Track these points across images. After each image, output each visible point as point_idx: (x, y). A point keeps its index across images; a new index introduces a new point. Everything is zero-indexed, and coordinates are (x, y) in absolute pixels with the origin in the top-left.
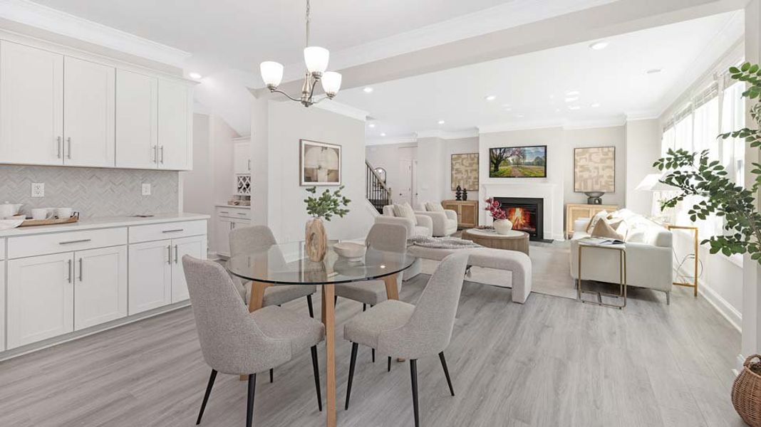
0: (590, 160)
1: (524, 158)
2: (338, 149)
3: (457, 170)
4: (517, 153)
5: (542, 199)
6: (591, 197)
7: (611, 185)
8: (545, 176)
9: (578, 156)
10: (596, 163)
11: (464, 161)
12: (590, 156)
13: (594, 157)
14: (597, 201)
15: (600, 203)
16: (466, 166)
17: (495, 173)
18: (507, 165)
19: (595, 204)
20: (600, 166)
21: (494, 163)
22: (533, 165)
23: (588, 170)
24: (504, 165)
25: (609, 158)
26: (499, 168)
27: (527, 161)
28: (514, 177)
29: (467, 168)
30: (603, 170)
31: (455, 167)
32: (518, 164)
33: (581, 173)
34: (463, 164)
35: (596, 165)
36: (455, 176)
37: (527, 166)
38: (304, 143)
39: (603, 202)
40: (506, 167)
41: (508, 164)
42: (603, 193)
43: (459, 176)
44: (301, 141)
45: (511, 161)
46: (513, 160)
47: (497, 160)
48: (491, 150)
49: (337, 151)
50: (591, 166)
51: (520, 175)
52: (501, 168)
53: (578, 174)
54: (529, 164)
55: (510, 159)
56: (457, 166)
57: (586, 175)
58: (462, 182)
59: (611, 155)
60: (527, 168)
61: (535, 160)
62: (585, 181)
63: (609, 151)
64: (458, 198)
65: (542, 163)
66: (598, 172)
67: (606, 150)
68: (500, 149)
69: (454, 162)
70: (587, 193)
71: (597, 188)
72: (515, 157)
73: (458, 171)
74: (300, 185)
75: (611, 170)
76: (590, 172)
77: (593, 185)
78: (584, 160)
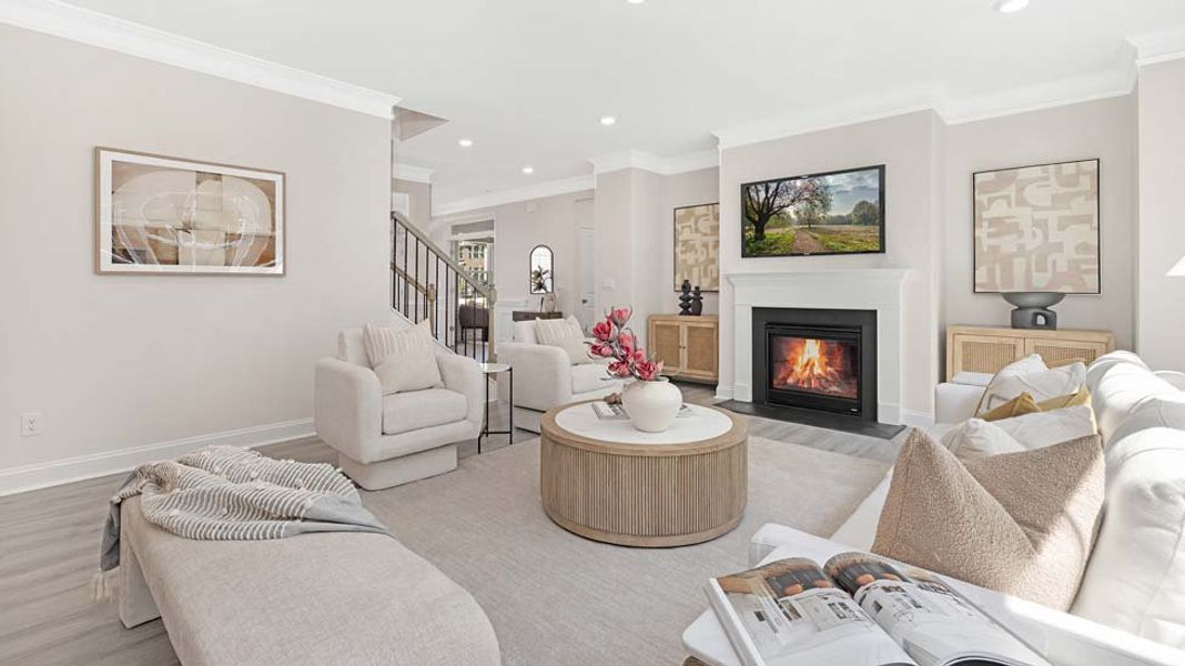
0: (1021, 202)
1: (826, 205)
2: (272, 184)
3: (685, 242)
4: (806, 195)
5: (875, 312)
6: (1020, 308)
7: (1087, 272)
8: (882, 250)
9: (984, 192)
10: (1035, 208)
11: (700, 221)
12: (1020, 190)
13: (1031, 193)
14: (1041, 320)
15: (1050, 324)
16: (705, 235)
17: (755, 245)
18: (784, 226)
19: (1035, 325)
20: (1052, 217)
21: (754, 221)
22: (850, 223)
23: (1015, 229)
24: (777, 226)
25: (1079, 194)
26: (766, 232)
27: (833, 213)
28: (802, 255)
29: (705, 239)
30: (1061, 228)
31: (681, 238)
32: (809, 221)
33: (993, 242)
34: (697, 230)
35: (1039, 215)
36: (680, 257)
37: (835, 228)
38: (106, 159)
39: (1059, 323)
40: (780, 230)
41: (786, 222)
42: (1059, 297)
43: (690, 258)
44: (97, 151)
45: (793, 216)
46: (797, 213)
47: (760, 213)
48: (746, 188)
49: (268, 189)
50: (1023, 216)
51: (817, 247)
52: (771, 232)
53: (985, 243)
54: (841, 220)
55: (791, 210)
56: (685, 235)
57: (1008, 244)
58: (695, 271)
59: (1087, 183)
60: (831, 232)
61: (855, 210)
62: (1007, 264)
63: (1079, 172)
64: (685, 312)
65: (874, 216)
66: (1046, 236)
67: (1070, 169)
68: (766, 184)
69: (678, 227)
70: (1009, 297)
71: (1041, 282)
72: (802, 206)
73: (687, 245)
74: (97, 271)
75: (1086, 227)
76: (1021, 234)
77: (1028, 271)
78: (1003, 203)
